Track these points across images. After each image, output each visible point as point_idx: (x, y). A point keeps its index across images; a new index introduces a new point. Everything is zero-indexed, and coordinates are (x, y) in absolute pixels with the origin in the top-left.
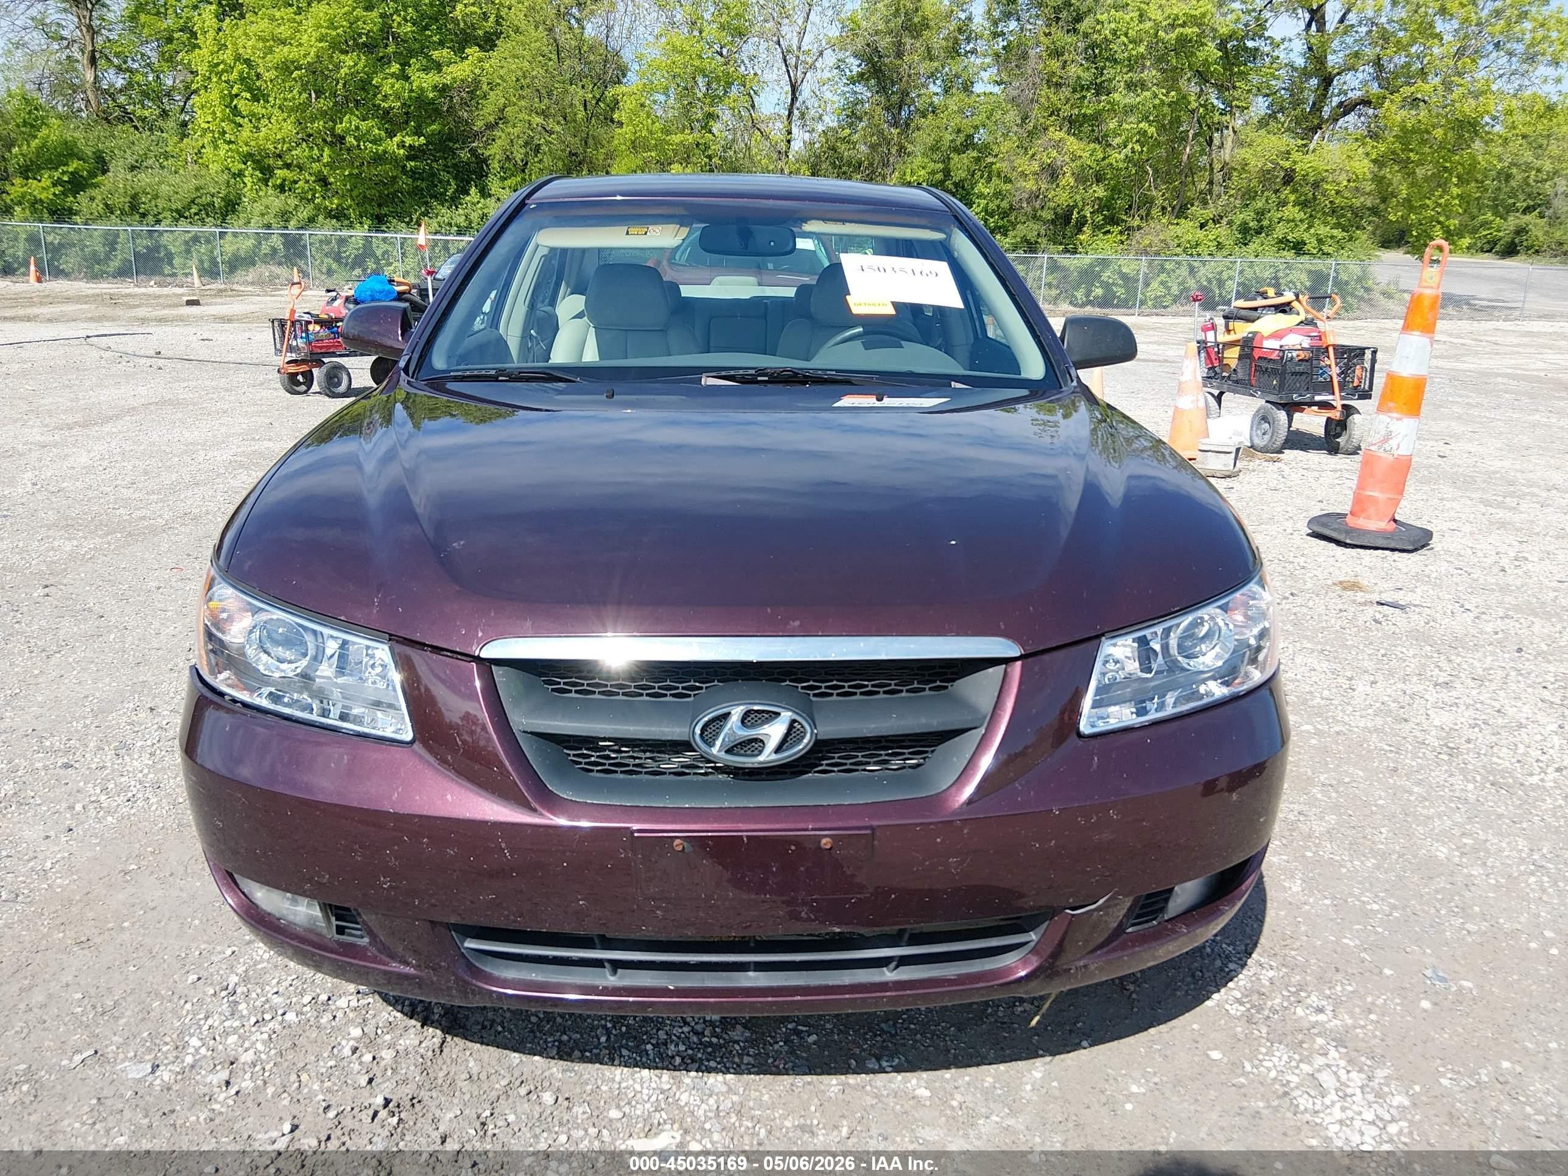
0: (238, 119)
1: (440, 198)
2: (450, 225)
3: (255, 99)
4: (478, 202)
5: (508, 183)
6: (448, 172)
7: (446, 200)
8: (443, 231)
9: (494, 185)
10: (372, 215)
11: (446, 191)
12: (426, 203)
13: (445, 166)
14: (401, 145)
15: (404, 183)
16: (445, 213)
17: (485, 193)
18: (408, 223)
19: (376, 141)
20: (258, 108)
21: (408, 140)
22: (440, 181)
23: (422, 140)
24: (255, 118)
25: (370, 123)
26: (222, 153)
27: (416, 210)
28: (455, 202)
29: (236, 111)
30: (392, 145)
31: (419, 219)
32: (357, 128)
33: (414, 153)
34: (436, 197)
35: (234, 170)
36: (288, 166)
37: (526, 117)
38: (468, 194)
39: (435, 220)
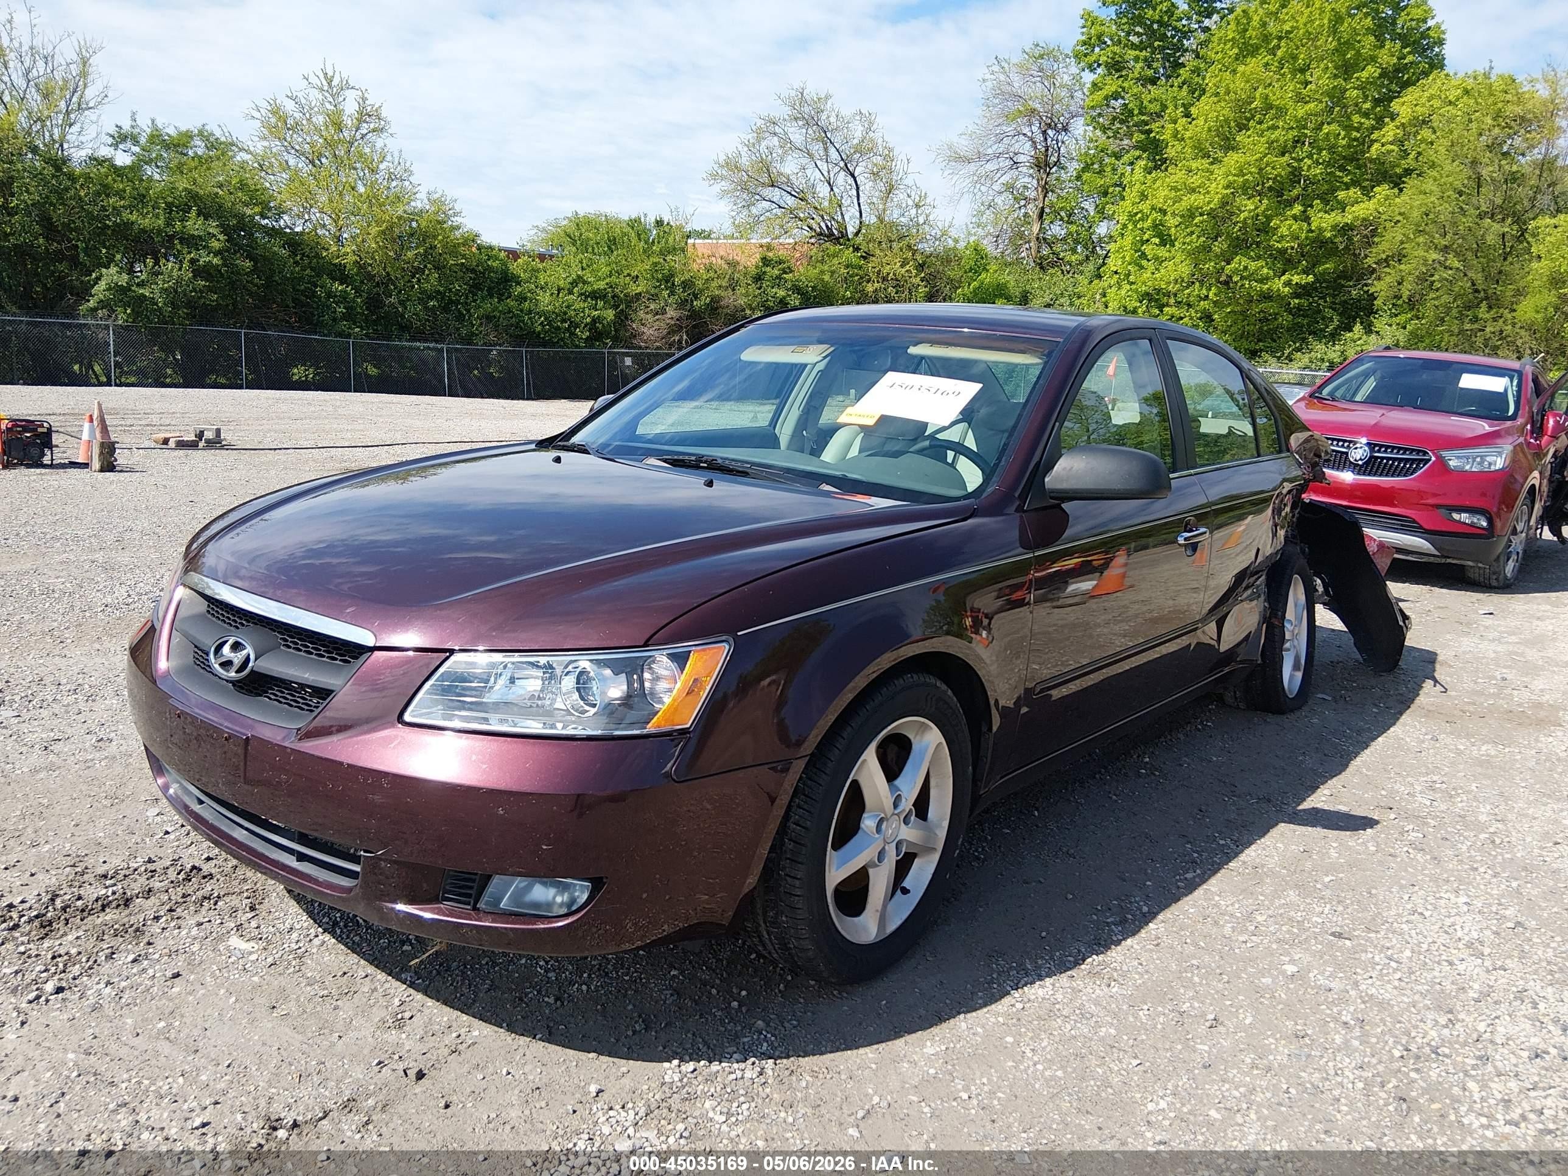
0: (1144, 263)
1: (1319, 335)
2: (1323, 360)
3: (1163, 243)
4: (1360, 339)
5: (1397, 320)
6: (1334, 309)
7: (1325, 337)
8: (1313, 366)
9: (1379, 324)
10: (1246, 350)
11: (1327, 327)
12: (1304, 340)
13: (1334, 303)
14: (1288, 283)
15: (1285, 319)
16: (1320, 349)
17: (1369, 330)
18: (1279, 358)
19: (1263, 280)
20: (1162, 252)
21: (1296, 279)
22: (1323, 319)
23: (1311, 278)
24: (1159, 260)
25: (1261, 263)
26: (1123, 292)
27: (1290, 346)
28: (1334, 337)
29: (1144, 256)
30: (1278, 285)
31: (1290, 354)
32: (1246, 268)
33: (1301, 291)
34: (1314, 333)
35: (1130, 308)
36: (1178, 303)
37: (1422, 253)
38: (1351, 330)
39: (1307, 355)
